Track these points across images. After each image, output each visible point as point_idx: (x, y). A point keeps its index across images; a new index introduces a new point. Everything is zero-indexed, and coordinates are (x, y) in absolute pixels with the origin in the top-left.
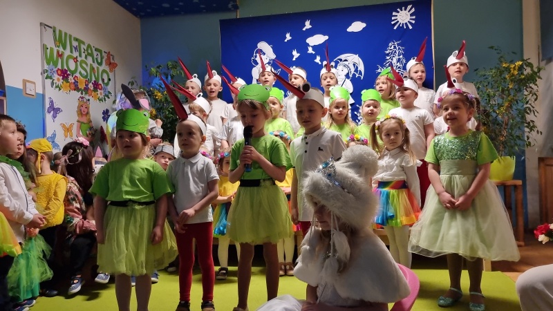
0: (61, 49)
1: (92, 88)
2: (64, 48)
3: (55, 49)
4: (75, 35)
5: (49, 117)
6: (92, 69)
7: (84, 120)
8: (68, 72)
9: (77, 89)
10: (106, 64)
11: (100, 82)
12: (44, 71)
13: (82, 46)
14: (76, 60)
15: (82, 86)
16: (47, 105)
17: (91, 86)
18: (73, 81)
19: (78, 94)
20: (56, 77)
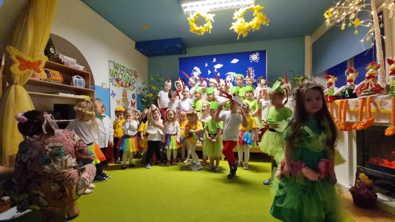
0: (117, 70)
1: (128, 86)
2: (118, 70)
3: (114, 71)
4: (122, 65)
5: (111, 97)
6: (128, 78)
7: (125, 98)
8: (119, 80)
9: (122, 86)
10: (134, 76)
11: (131, 83)
12: (110, 79)
13: (125, 69)
14: (122, 75)
15: (124, 85)
16: (111, 93)
18: (121, 83)
19: (123, 88)
20: (114, 81)
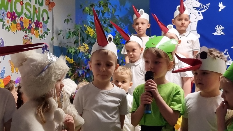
1: (34, 27)
6: (35, 9)
8: (16, 15)
9: (22, 29)
10: (46, 4)
11: (41, 21)
14: (22, 3)
15: (26, 26)
17: (33, 25)
18: (19, 22)
20: (6, 19)
